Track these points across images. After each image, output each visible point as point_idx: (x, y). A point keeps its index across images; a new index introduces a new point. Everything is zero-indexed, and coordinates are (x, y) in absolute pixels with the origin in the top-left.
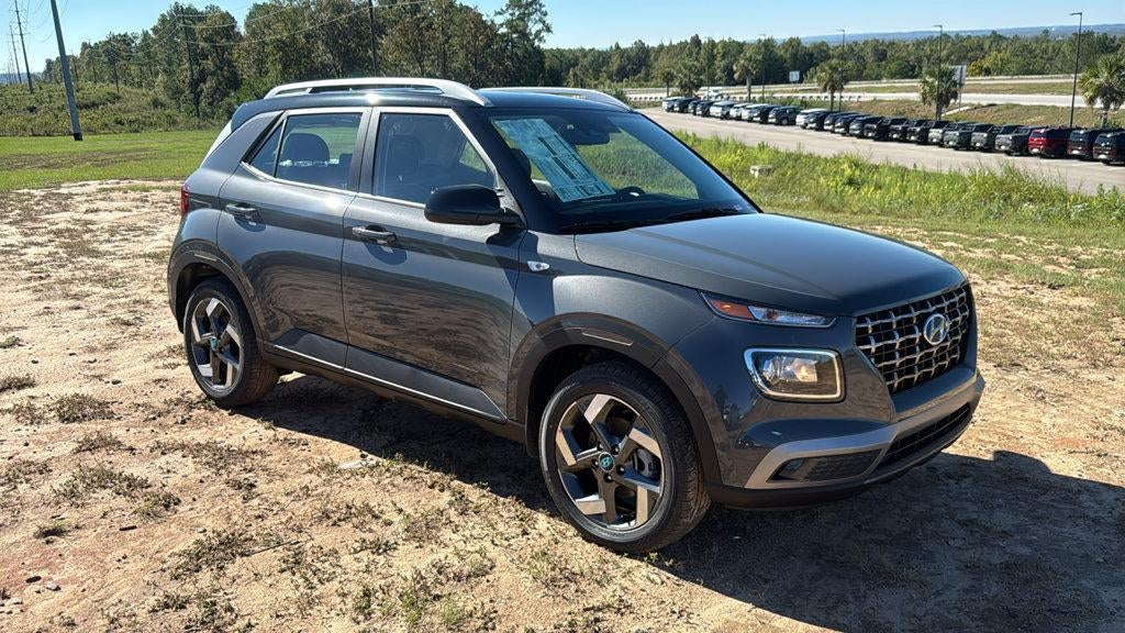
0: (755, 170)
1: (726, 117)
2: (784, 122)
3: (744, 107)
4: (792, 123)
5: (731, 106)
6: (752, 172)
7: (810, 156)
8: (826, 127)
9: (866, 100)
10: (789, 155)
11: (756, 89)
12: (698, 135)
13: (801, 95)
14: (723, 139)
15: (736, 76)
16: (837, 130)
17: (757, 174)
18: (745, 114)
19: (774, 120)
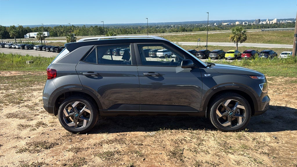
0: (28, 62)
1: (11, 48)
2: (30, 49)
3: (16, 45)
4: (33, 49)
5: (12, 45)
6: (27, 63)
7: (43, 57)
8: (43, 50)
9: (49, 42)
10: (37, 58)
11: (17, 39)
12: (4, 53)
13: (32, 41)
14: (14, 54)
15: (11, 36)
16: (46, 50)
17: (29, 63)
18: (17, 47)
19: (26, 48)
